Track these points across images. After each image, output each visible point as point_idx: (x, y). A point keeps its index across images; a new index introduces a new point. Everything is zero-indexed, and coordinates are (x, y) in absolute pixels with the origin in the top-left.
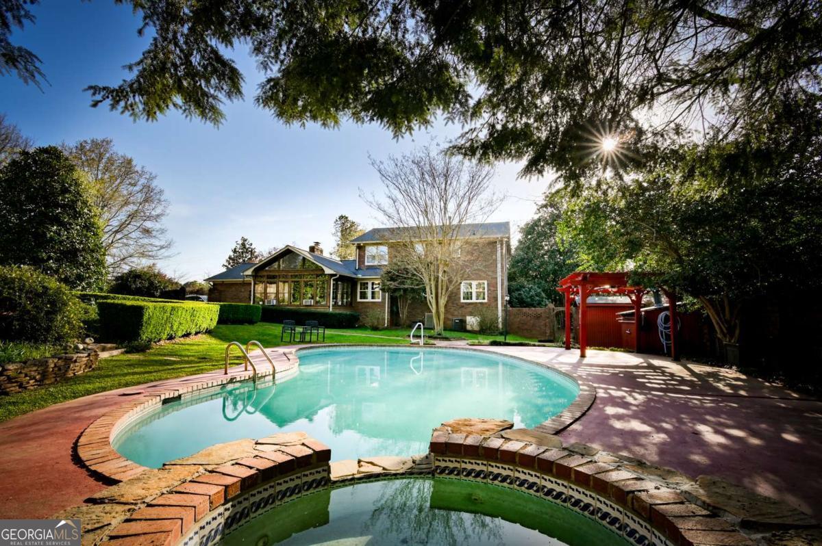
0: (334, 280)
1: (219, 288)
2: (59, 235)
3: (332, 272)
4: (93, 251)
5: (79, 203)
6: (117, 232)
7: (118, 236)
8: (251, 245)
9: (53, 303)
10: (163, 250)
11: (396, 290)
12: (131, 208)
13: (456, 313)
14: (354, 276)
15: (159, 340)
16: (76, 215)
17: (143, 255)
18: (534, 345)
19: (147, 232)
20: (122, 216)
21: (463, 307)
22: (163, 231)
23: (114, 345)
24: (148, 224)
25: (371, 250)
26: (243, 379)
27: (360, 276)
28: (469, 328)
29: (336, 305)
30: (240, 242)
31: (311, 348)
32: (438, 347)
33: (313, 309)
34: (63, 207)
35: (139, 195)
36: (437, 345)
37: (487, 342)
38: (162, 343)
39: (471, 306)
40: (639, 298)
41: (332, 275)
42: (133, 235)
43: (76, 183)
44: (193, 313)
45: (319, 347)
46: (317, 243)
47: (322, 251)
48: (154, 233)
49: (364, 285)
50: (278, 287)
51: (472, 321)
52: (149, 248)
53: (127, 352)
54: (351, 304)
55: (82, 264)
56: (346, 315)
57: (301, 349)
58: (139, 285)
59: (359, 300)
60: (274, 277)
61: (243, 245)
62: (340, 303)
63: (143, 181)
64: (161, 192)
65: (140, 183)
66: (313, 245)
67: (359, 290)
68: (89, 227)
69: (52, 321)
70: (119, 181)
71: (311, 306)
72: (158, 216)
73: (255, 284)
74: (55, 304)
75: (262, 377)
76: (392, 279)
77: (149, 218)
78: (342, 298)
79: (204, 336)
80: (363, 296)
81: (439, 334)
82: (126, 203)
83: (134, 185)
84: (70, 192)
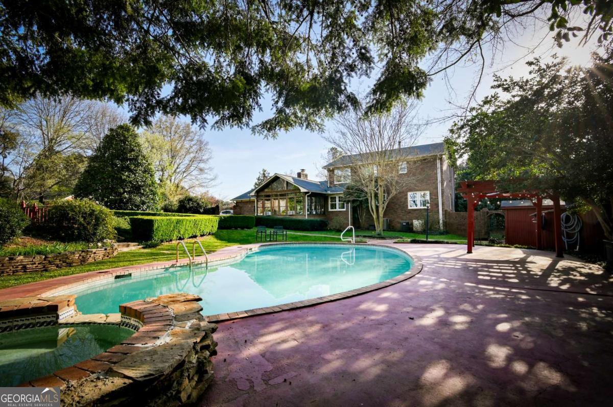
0: (308, 196)
1: (240, 205)
2: (129, 177)
3: (305, 191)
4: (150, 186)
5: (140, 157)
6: (184, 172)
7: (185, 175)
8: (269, 173)
9: (97, 219)
10: (211, 182)
11: (354, 201)
12: (192, 155)
13: (405, 218)
14: (324, 193)
15: (171, 241)
16: (138, 165)
17: (201, 185)
18: (447, 243)
19: (201, 170)
20: (186, 161)
21: (410, 212)
22: (211, 169)
23: (137, 244)
24: (202, 165)
25: (338, 172)
26: (182, 265)
27: (329, 192)
28: (414, 229)
29: (310, 214)
30: (262, 173)
31: (270, 245)
32: (369, 245)
33: (294, 218)
34: (131, 160)
35: (195, 147)
36: (369, 243)
37: (409, 240)
38: (174, 242)
39: (416, 212)
40: (540, 201)
41: (306, 193)
42: (193, 173)
43: (138, 145)
44: (195, 223)
45: (277, 244)
46: (303, 170)
47: (306, 176)
48: (206, 171)
49: (333, 199)
50: (271, 203)
51: (417, 224)
52: (204, 181)
53: (143, 248)
54: (325, 213)
55: (143, 194)
56: (317, 221)
57: (261, 246)
58: (191, 205)
59: (330, 210)
60: (269, 196)
61: (264, 174)
62: (314, 213)
63: (196, 138)
64: (207, 144)
65: (195, 139)
66: (300, 171)
67: (330, 203)
68: (147, 171)
69: (96, 229)
70: (183, 138)
71: (293, 215)
72: (207, 160)
73: (257, 201)
74: (98, 220)
75: (198, 264)
76: (351, 194)
77: (201, 161)
78: (315, 209)
79: (207, 237)
80: (334, 206)
81: (379, 235)
82: (188, 152)
83: (192, 140)
84: (134, 151)
